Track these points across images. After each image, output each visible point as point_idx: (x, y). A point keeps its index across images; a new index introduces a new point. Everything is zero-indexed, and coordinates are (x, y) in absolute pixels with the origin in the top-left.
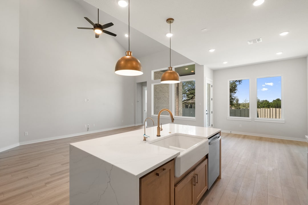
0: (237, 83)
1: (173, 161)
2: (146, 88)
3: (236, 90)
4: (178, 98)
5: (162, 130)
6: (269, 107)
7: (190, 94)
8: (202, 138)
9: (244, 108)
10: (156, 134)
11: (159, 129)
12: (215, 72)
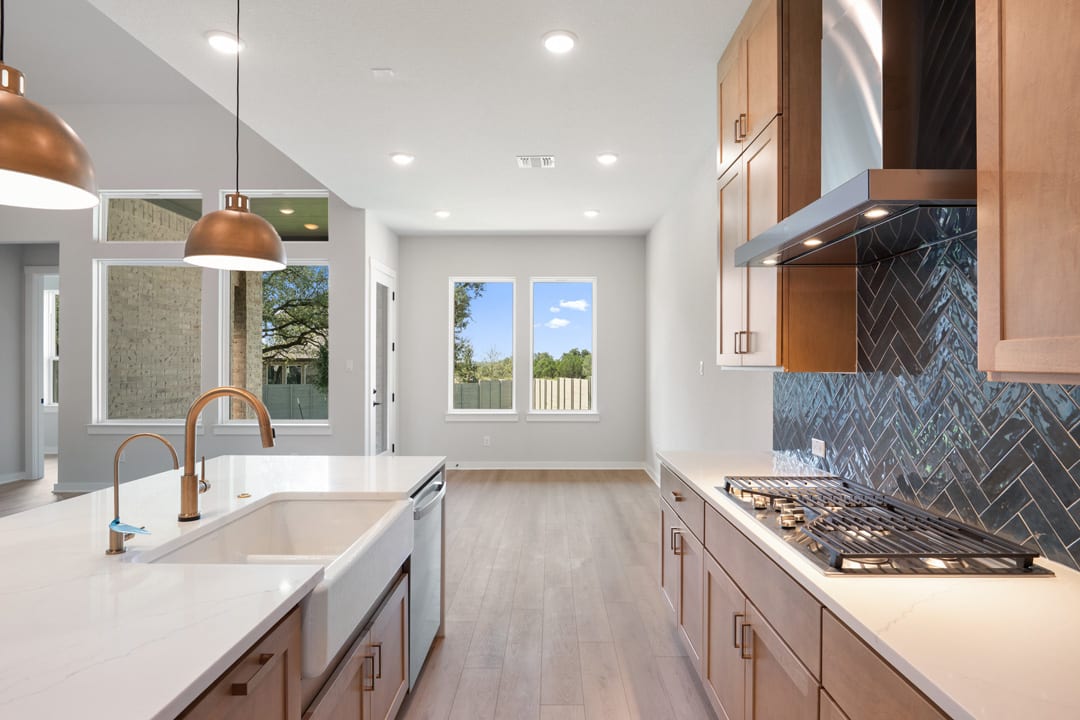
0: (471, 293)
1: (298, 610)
2: (49, 278)
3: (465, 315)
4: (243, 336)
5: (206, 488)
6: (552, 376)
7: (292, 323)
8: (384, 500)
9: (488, 379)
10: (177, 509)
11: (192, 486)
12: (404, 241)
